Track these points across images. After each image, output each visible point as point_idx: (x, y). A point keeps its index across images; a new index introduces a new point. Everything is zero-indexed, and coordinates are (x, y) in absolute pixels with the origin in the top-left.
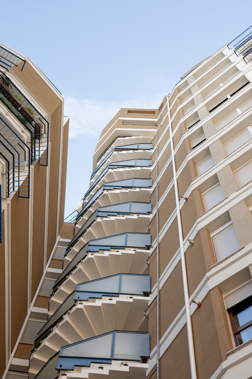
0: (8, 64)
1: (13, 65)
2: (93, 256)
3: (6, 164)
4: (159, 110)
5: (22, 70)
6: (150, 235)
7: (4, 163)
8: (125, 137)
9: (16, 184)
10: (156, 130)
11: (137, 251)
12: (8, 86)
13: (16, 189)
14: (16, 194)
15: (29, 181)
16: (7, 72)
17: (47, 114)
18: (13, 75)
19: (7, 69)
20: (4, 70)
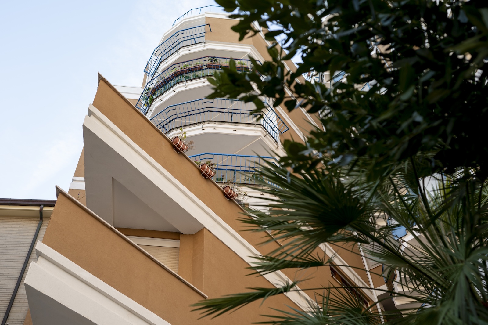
0: (200, 36)
1: (204, 34)
3: (262, 127)
5: (212, 31)
7: (260, 129)
9: (275, 129)
12: (217, 61)
13: (278, 132)
14: (280, 135)
15: (279, 117)
16: (205, 44)
17: (250, 47)
18: (210, 43)
19: (203, 42)
20: (202, 45)
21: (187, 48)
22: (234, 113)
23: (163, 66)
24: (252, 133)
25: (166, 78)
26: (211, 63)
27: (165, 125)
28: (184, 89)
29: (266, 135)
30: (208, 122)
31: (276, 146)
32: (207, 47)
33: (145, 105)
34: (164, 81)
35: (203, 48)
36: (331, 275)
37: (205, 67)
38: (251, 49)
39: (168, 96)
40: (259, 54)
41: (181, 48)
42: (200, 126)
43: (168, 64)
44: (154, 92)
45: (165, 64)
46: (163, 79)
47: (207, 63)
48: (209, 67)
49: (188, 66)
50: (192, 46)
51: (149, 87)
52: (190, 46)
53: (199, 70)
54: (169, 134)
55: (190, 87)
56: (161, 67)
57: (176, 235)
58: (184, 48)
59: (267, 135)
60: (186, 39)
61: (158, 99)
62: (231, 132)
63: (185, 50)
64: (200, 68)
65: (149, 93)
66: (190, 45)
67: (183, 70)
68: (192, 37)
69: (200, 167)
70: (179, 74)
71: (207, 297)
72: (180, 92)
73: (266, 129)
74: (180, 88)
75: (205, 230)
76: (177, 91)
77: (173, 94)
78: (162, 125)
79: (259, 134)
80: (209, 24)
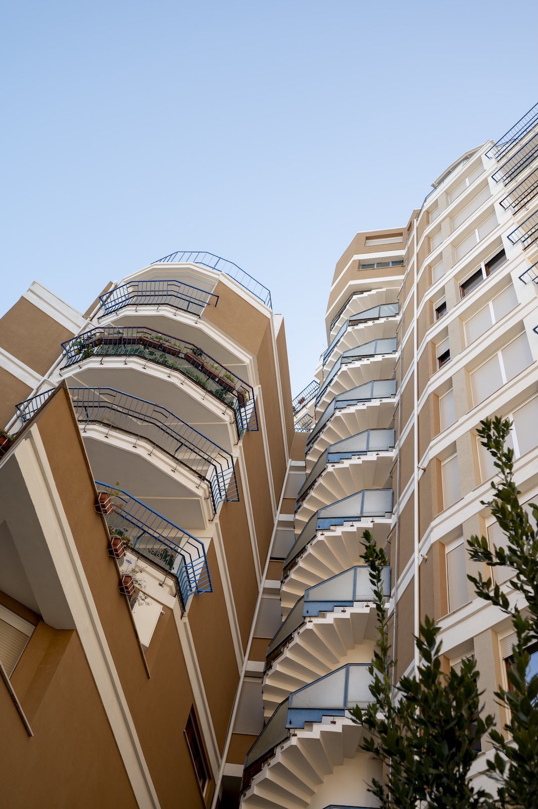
0: (199, 304)
1: (205, 305)
2: (323, 536)
3: (208, 485)
4: (408, 230)
5: (217, 307)
6: (391, 491)
7: (205, 486)
8: (362, 292)
9: (223, 491)
10: (402, 277)
11: (375, 522)
12: (201, 357)
13: (223, 497)
14: (224, 503)
15: (235, 477)
16: (199, 320)
17: (251, 358)
18: (206, 322)
19: (199, 315)
20: (195, 318)
21: (173, 310)
22: (185, 445)
23: (129, 311)
24: (191, 487)
25: (125, 336)
26: (193, 355)
27: (89, 407)
28: (139, 368)
29: (208, 498)
30: (146, 440)
31: (212, 516)
32: (199, 326)
33: (76, 351)
34: (120, 339)
35: (192, 323)
36: (185, 730)
37: (182, 356)
38: (251, 360)
39: (114, 363)
40: (257, 372)
41: (166, 305)
42: (132, 439)
43: (136, 313)
44: (98, 343)
45: (133, 310)
46: (120, 335)
47: (188, 351)
48: (187, 358)
49: (162, 339)
50: (181, 311)
51: (95, 334)
52: (179, 310)
53: (173, 355)
54: (88, 424)
55: (148, 371)
56: (125, 311)
57: (34, 617)
58: (170, 307)
59: (209, 500)
60: (179, 295)
61: (99, 359)
62: (167, 470)
63: (169, 311)
64: (175, 353)
65: (91, 341)
66: (179, 308)
67: (153, 341)
68: (188, 299)
69: (112, 538)
70: (145, 343)
71: (33, 735)
72: (132, 370)
73: (211, 489)
74: (136, 364)
75: (74, 633)
76: (130, 366)
77: (122, 366)
78: (86, 404)
79: (200, 492)
80: (218, 297)
